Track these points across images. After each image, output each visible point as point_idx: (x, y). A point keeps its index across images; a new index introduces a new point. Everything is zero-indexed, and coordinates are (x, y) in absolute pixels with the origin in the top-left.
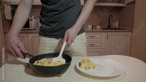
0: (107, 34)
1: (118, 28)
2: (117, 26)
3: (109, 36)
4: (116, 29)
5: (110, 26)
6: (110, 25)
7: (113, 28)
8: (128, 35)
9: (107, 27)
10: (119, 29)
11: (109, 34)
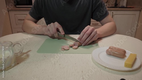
0: (113, 13)
1: (125, 6)
2: (125, 5)
3: (115, 15)
4: (123, 7)
5: (117, 5)
6: (117, 3)
7: (120, 6)
8: (135, 15)
9: (114, 6)
10: (126, 8)
11: (115, 12)
